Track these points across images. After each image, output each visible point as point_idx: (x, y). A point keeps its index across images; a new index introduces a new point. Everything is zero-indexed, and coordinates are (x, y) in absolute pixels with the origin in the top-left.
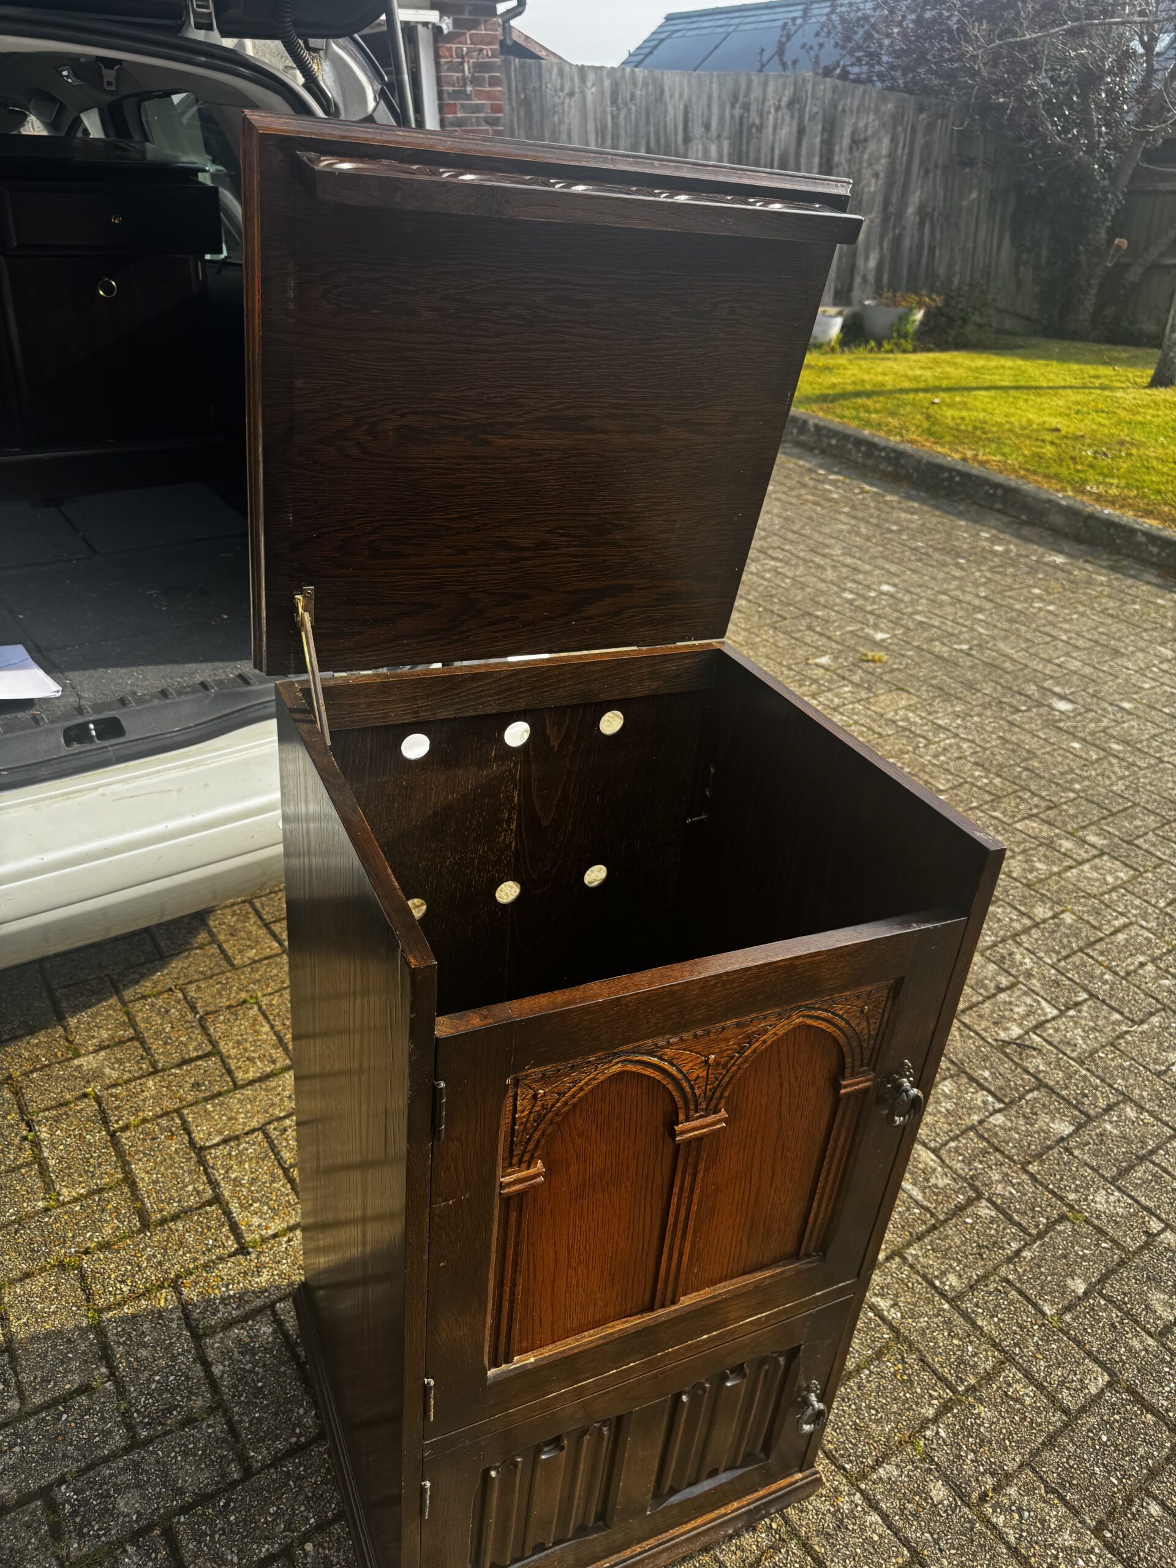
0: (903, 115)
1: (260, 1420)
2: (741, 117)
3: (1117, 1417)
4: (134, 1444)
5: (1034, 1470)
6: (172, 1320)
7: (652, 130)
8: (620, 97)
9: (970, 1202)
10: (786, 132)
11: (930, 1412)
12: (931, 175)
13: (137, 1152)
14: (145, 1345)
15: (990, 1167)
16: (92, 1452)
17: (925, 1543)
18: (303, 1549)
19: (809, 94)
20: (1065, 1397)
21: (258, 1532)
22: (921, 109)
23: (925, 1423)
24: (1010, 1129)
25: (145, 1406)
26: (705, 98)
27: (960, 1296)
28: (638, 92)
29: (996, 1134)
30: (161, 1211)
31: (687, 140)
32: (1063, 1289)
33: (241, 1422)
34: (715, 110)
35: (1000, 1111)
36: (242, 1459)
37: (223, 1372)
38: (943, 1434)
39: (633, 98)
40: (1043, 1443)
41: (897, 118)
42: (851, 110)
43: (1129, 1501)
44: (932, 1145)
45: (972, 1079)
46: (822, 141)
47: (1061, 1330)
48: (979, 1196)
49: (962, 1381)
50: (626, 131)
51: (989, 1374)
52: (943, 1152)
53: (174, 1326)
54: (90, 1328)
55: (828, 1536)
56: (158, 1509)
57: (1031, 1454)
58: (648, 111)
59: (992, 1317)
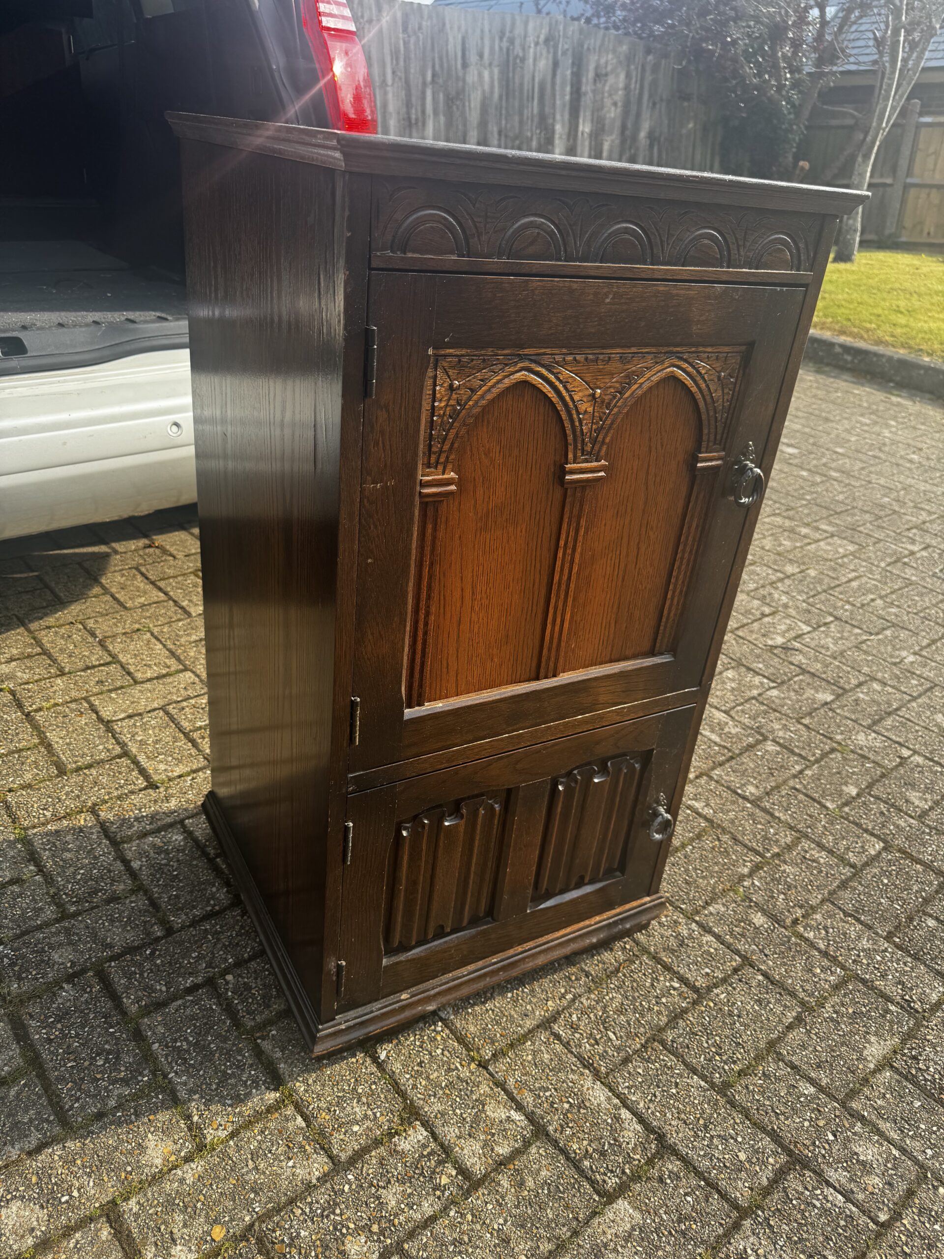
0: (635, 55)
1: (177, 896)
2: (508, 50)
3: (894, 868)
4: (64, 916)
5: (833, 903)
6: (92, 833)
7: (436, 55)
8: (410, 26)
9: (758, 742)
10: (543, 64)
11: (746, 871)
12: (658, 106)
13: (50, 725)
14: (69, 850)
15: (772, 721)
16: (25, 923)
17: (753, 952)
18: (225, 979)
19: (561, 33)
20: (851, 857)
21: (182, 970)
22: (648, 51)
23: (742, 878)
24: (784, 698)
25: (72, 890)
26: (478, 32)
27: (760, 799)
28: (424, 23)
29: (773, 702)
30: (76, 762)
31: (465, 65)
32: (840, 794)
33: (160, 898)
34: (487, 43)
35: (774, 688)
36: (163, 922)
37: (141, 866)
38: (757, 883)
39: (420, 28)
40: (838, 887)
41: (630, 59)
42: (594, 49)
43: (910, 919)
44: (723, 708)
45: (749, 669)
46: (572, 73)
47: (842, 817)
48: (765, 739)
49: (768, 851)
50: (415, 54)
51: (788, 845)
52: (732, 713)
53: (94, 837)
54: (17, 840)
55: (673, 951)
56: (90, 958)
57: (830, 893)
58: (432, 39)
59: (787, 810)
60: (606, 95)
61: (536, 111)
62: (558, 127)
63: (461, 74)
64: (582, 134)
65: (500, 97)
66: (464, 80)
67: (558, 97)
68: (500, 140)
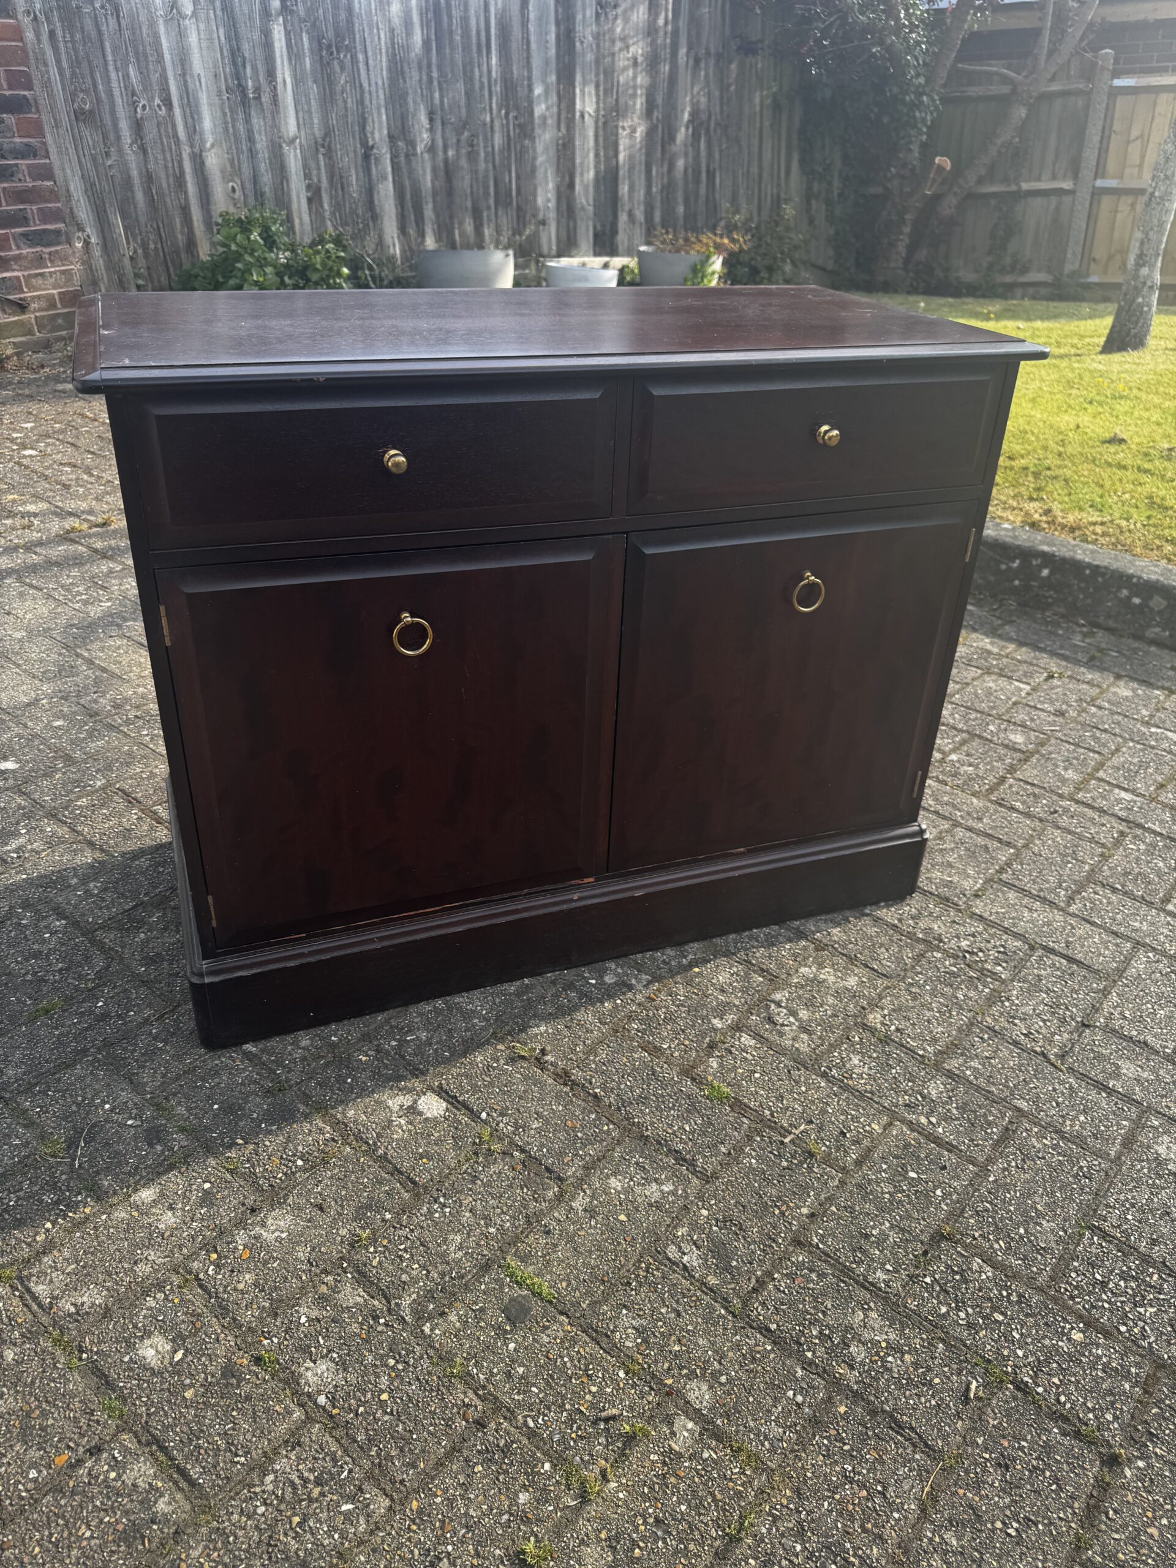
60: (618, 44)
61: (496, 72)
62: (540, 107)
66: (350, 10)
67: (534, 46)
68: (431, 130)
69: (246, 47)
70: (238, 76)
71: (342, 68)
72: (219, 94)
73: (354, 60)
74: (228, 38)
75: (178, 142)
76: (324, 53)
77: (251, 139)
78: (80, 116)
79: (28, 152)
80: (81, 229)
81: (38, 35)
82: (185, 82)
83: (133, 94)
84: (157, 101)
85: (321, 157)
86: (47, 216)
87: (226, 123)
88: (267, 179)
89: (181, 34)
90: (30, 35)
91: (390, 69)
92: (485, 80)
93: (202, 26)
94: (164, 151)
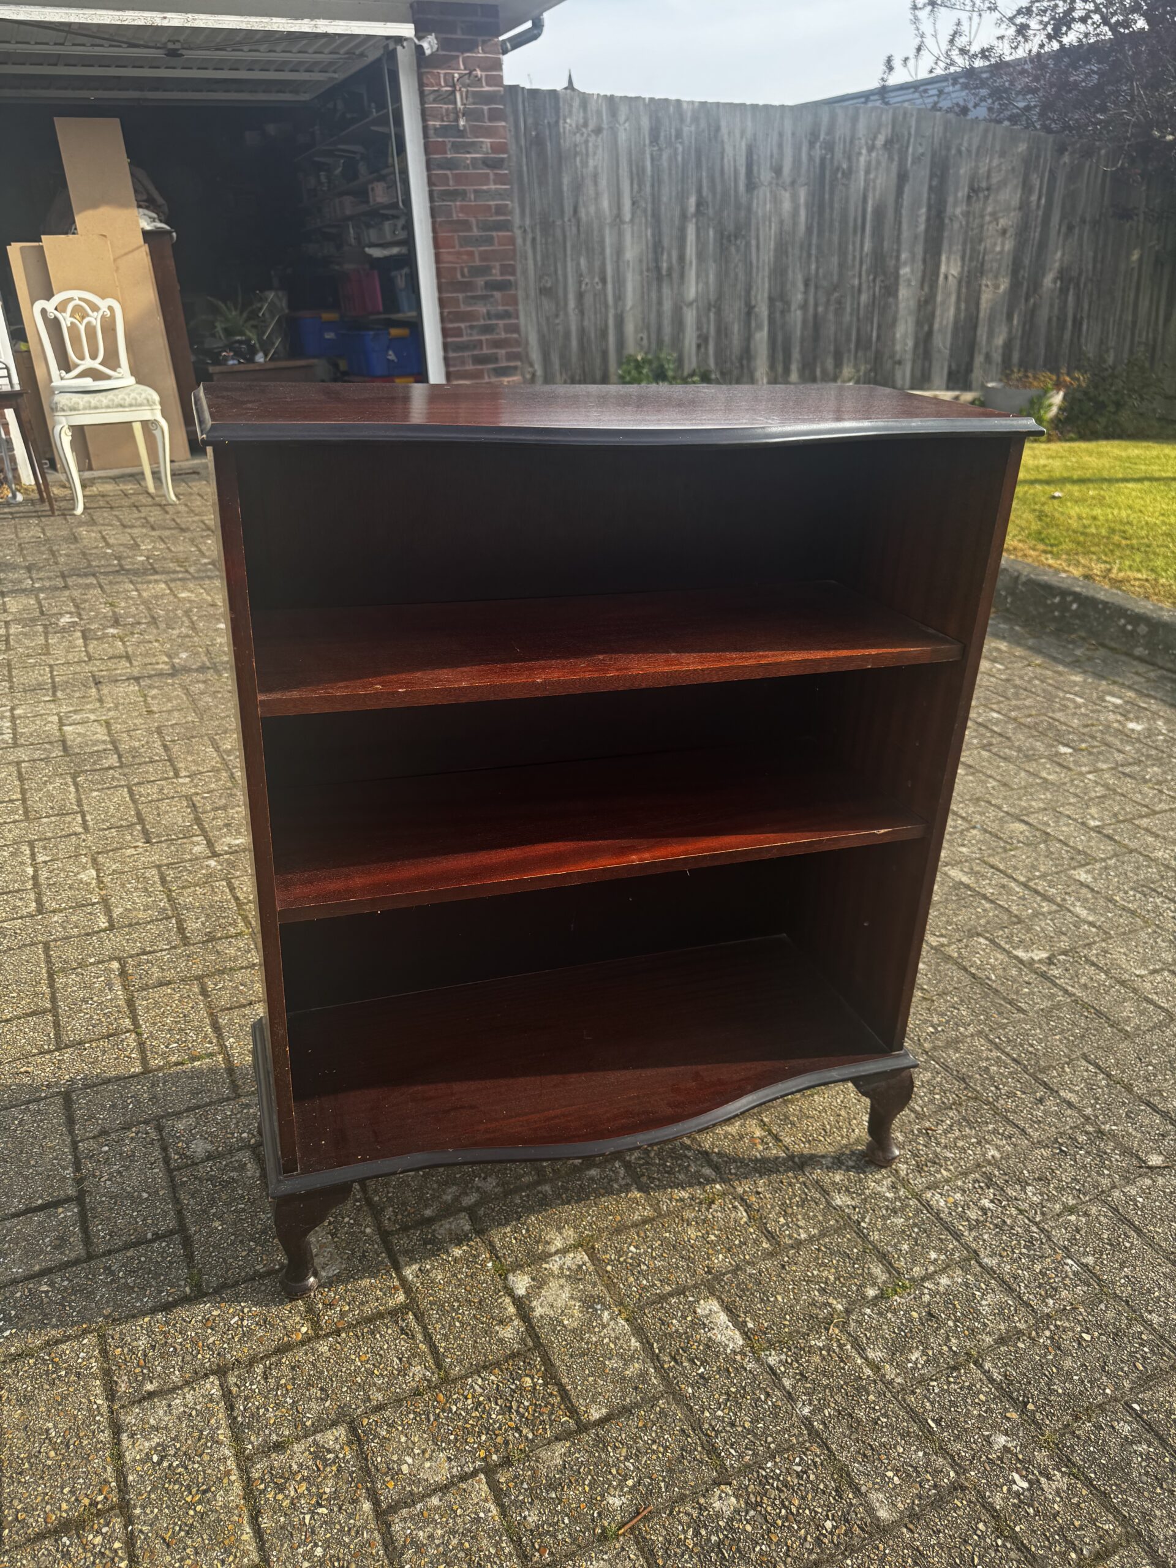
0: (1038, 157)
2: (823, 160)
7: (704, 174)
8: (662, 134)
10: (883, 181)
12: (1077, 231)
19: (913, 131)
22: (1061, 150)
26: (775, 136)
28: (686, 129)
31: (751, 186)
34: (788, 152)
39: (679, 135)
41: (1029, 163)
42: (969, 151)
46: (931, 188)
50: (670, 174)
58: (698, 152)
60: (987, 218)
61: (867, 246)
62: (905, 271)
63: (744, 200)
64: (946, 277)
65: (809, 230)
66: (749, 209)
67: (905, 226)
68: (806, 292)
69: (666, 242)
70: (657, 260)
71: (738, 250)
72: (641, 273)
73: (748, 245)
74: (653, 235)
75: (606, 306)
76: (725, 241)
77: (660, 303)
78: (544, 291)
79: (506, 315)
80: (531, 365)
81: (524, 240)
82: (618, 266)
83: (581, 275)
84: (597, 280)
85: (712, 316)
86: (511, 357)
87: (643, 293)
88: (667, 330)
89: (620, 235)
90: (519, 241)
91: (776, 250)
92: (857, 254)
93: (635, 228)
94: (595, 313)
